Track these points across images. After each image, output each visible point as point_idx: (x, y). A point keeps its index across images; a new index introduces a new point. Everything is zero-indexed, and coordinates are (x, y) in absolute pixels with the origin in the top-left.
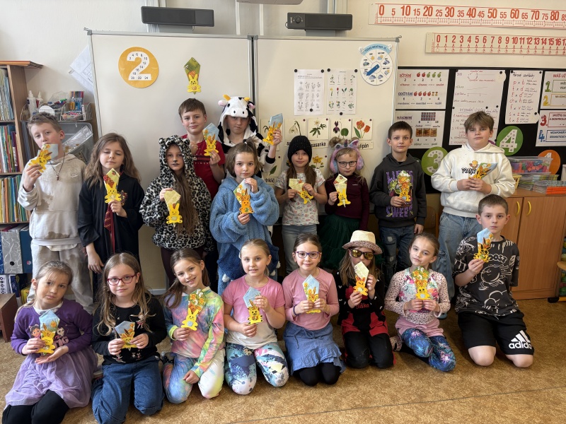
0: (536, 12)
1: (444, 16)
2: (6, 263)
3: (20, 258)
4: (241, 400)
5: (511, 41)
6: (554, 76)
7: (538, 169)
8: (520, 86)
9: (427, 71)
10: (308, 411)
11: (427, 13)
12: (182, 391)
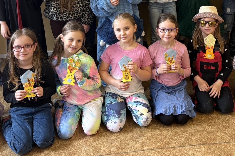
4: (114, 137)
10: (165, 146)
12: (69, 130)
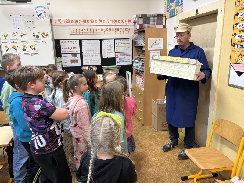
0: (108, 20)
1: (74, 23)
5: (100, 30)
6: (119, 41)
8: (106, 45)
9: (71, 41)
11: (67, 22)
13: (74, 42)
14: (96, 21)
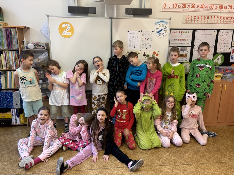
0: (230, 6)
1: (191, 8)
2: (14, 104)
3: (20, 102)
5: (219, 18)
7: (230, 71)
8: (223, 37)
9: (183, 31)
11: (183, 7)
13: (186, 32)
14: (216, 8)
